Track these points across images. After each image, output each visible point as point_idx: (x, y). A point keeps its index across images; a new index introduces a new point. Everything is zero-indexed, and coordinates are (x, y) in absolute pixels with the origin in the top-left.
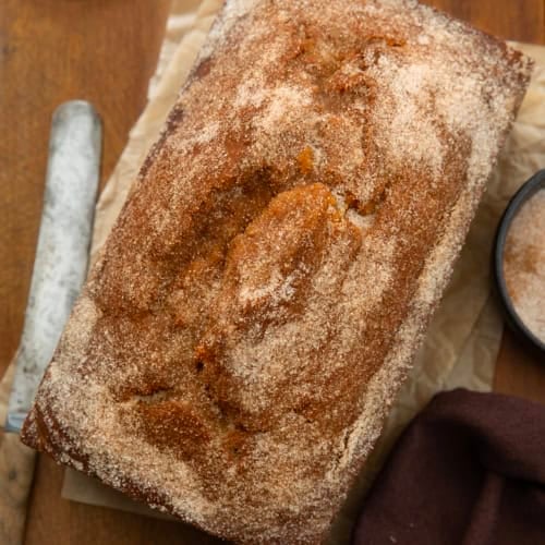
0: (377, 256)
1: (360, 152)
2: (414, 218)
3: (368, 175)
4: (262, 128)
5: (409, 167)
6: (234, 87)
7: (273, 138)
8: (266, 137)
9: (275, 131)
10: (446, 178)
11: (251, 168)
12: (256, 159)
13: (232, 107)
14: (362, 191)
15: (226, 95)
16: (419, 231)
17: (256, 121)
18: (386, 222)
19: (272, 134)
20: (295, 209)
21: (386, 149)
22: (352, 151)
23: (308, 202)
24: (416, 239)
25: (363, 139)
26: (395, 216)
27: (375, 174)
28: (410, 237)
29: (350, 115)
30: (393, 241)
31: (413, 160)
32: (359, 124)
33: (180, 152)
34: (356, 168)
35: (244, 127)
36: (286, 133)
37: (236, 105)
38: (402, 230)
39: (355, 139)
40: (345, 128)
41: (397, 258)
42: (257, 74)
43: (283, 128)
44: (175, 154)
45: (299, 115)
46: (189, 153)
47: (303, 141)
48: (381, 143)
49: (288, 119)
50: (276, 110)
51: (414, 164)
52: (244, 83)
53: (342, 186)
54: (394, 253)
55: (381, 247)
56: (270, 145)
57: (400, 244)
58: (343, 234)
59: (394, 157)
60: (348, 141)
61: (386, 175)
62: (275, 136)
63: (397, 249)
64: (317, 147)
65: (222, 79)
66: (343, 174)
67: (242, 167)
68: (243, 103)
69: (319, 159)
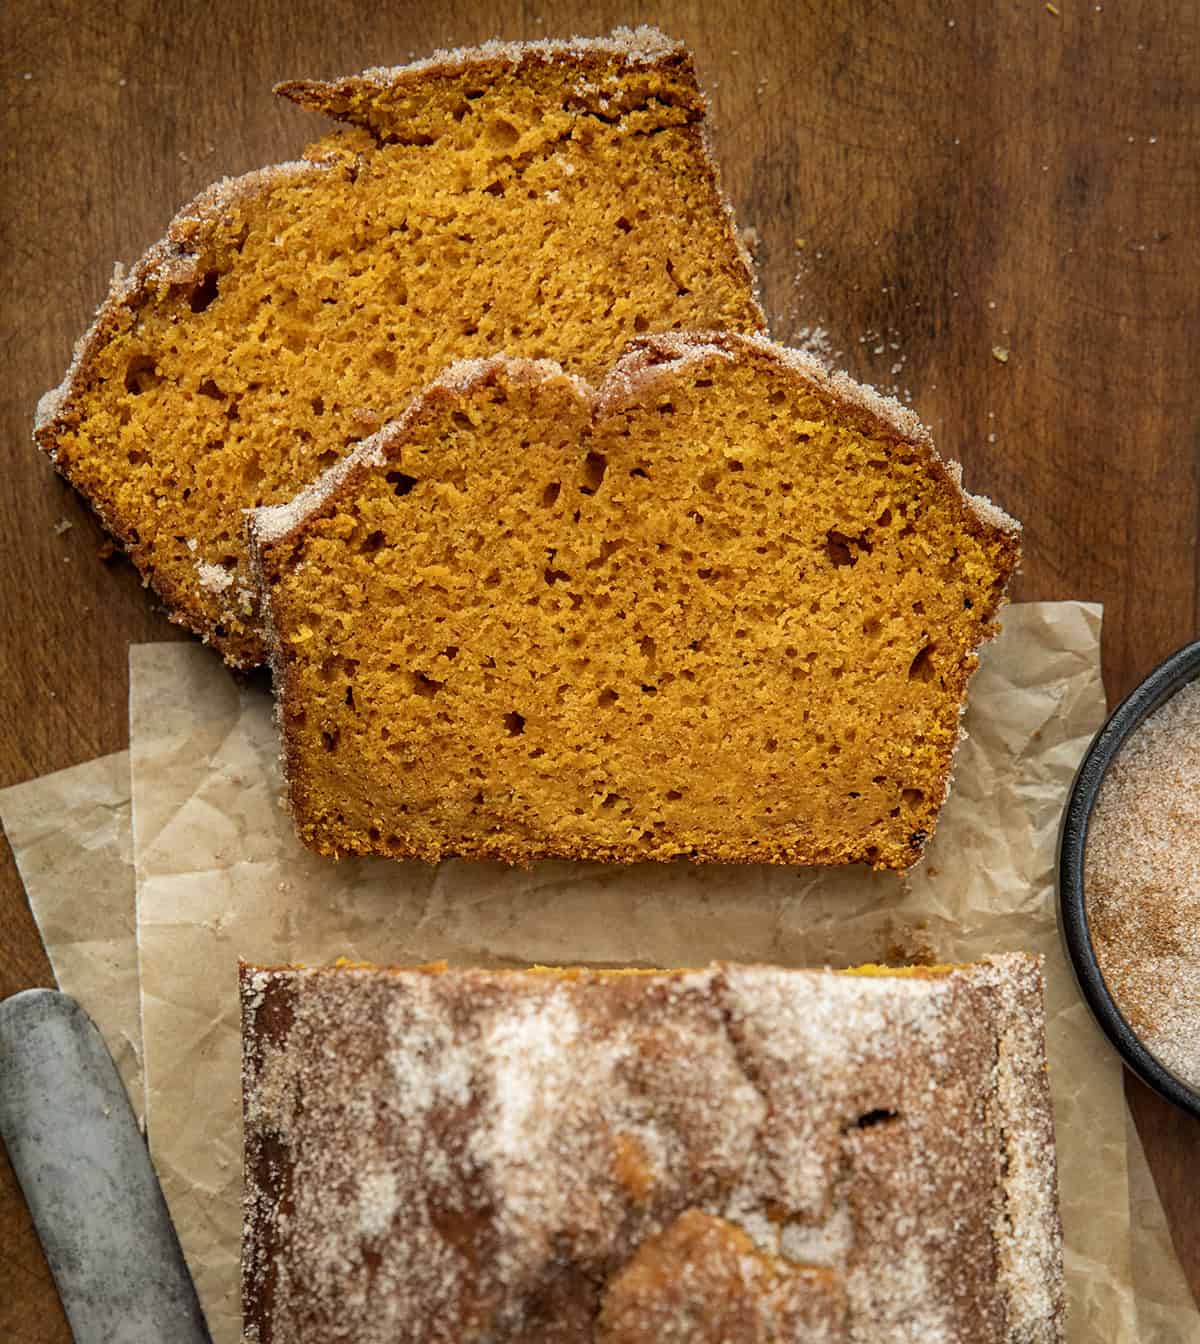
0: (898, 1306)
1: (746, 1093)
2: (931, 1169)
3: (794, 1143)
4: (502, 1156)
5: (870, 1058)
6: (379, 1057)
7: (538, 1166)
8: (521, 1174)
9: (535, 1147)
10: (955, 1023)
11: (527, 1267)
12: (525, 1240)
13: (403, 1119)
14: (798, 1185)
15: (368, 1084)
16: (957, 1185)
17: (480, 1145)
18: (880, 1219)
19: (531, 1157)
20: (668, 1316)
21: (803, 1056)
22: (727, 1101)
23: (692, 1283)
24: (958, 1208)
25: (740, 1058)
26: (894, 1193)
27: (808, 1129)
28: (944, 1212)
29: (682, 1012)
30: (913, 1251)
31: (869, 1040)
32: (713, 1025)
33: (333, 1270)
34: (759, 1136)
35: (456, 1167)
36: (558, 1136)
37: (407, 1109)
38: (920, 1212)
39: (722, 1068)
40: (688, 1051)
41: (941, 1281)
42: (420, 1012)
43: (547, 1128)
44: (322, 1277)
45: (566, 1071)
46: (356, 1268)
47: (605, 1125)
48: (785, 1047)
49: (550, 1099)
50: (513, 1092)
51: (876, 1046)
52: (398, 1044)
53: (746, 1191)
54: (930, 1276)
55: (896, 1282)
56: (538, 1185)
57: (933, 1246)
58: (804, 1314)
59: (827, 1061)
60: (708, 1080)
61: (829, 1113)
62: (538, 1158)
63: (930, 1264)
64: (641, 1122)
65: (334, 1037)
66: (734, 1164)
67: (504, 1276)
68: (425, 1100)
69: (662, 1153)
